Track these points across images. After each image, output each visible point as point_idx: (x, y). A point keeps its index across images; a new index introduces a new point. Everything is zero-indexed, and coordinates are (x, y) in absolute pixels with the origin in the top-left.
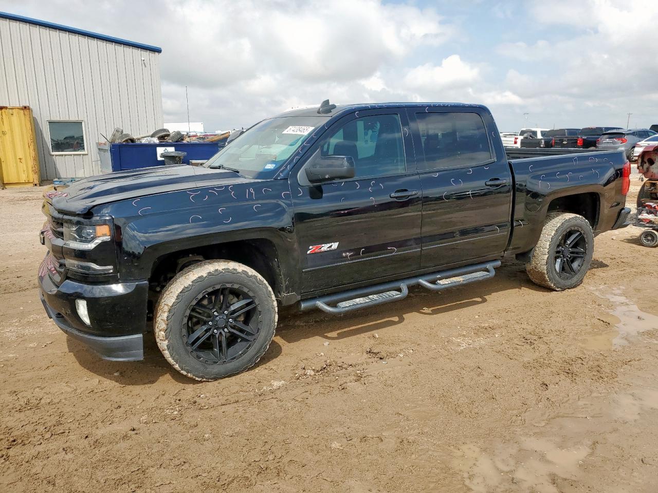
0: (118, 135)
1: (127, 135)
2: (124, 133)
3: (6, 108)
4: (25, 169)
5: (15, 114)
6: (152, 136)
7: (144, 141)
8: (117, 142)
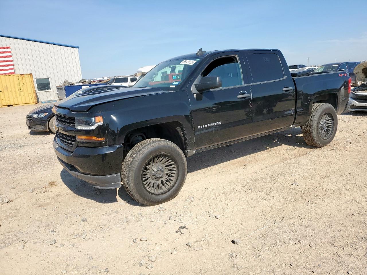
0: (67, 83)
1: (70, 82)
2: (69, 82)
3: (24, 75)
4: (32, 98)
5: (27, 77)
6: (79, 82)
7: (76, 84)
8: (66, 85)
